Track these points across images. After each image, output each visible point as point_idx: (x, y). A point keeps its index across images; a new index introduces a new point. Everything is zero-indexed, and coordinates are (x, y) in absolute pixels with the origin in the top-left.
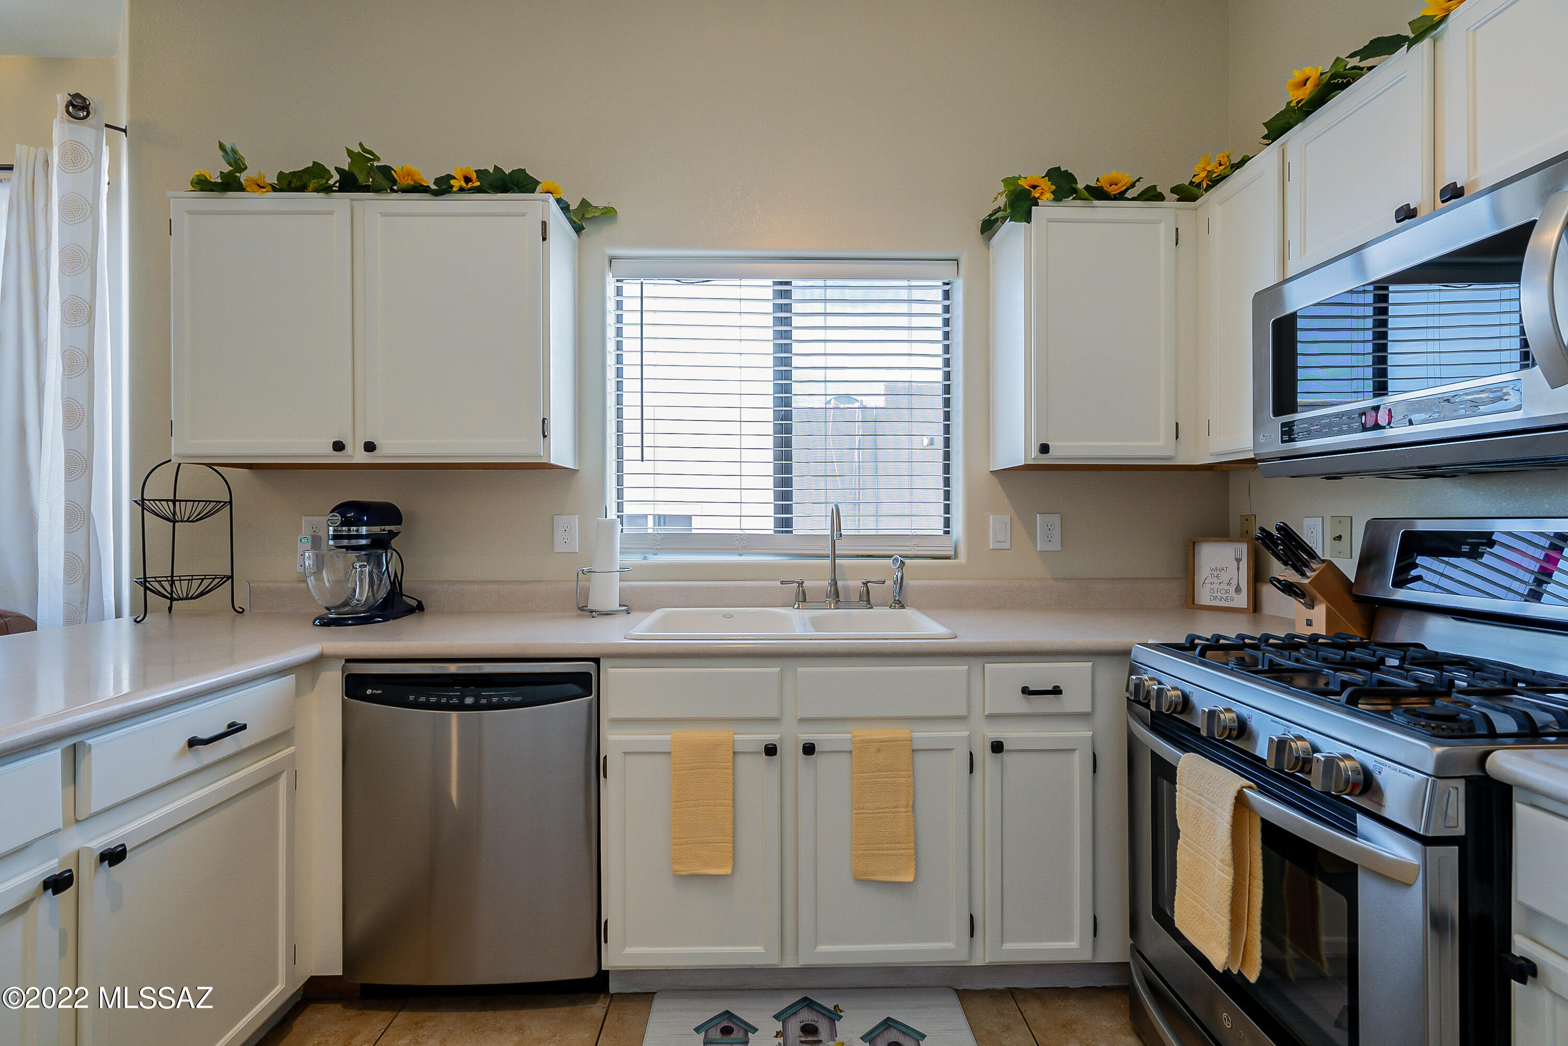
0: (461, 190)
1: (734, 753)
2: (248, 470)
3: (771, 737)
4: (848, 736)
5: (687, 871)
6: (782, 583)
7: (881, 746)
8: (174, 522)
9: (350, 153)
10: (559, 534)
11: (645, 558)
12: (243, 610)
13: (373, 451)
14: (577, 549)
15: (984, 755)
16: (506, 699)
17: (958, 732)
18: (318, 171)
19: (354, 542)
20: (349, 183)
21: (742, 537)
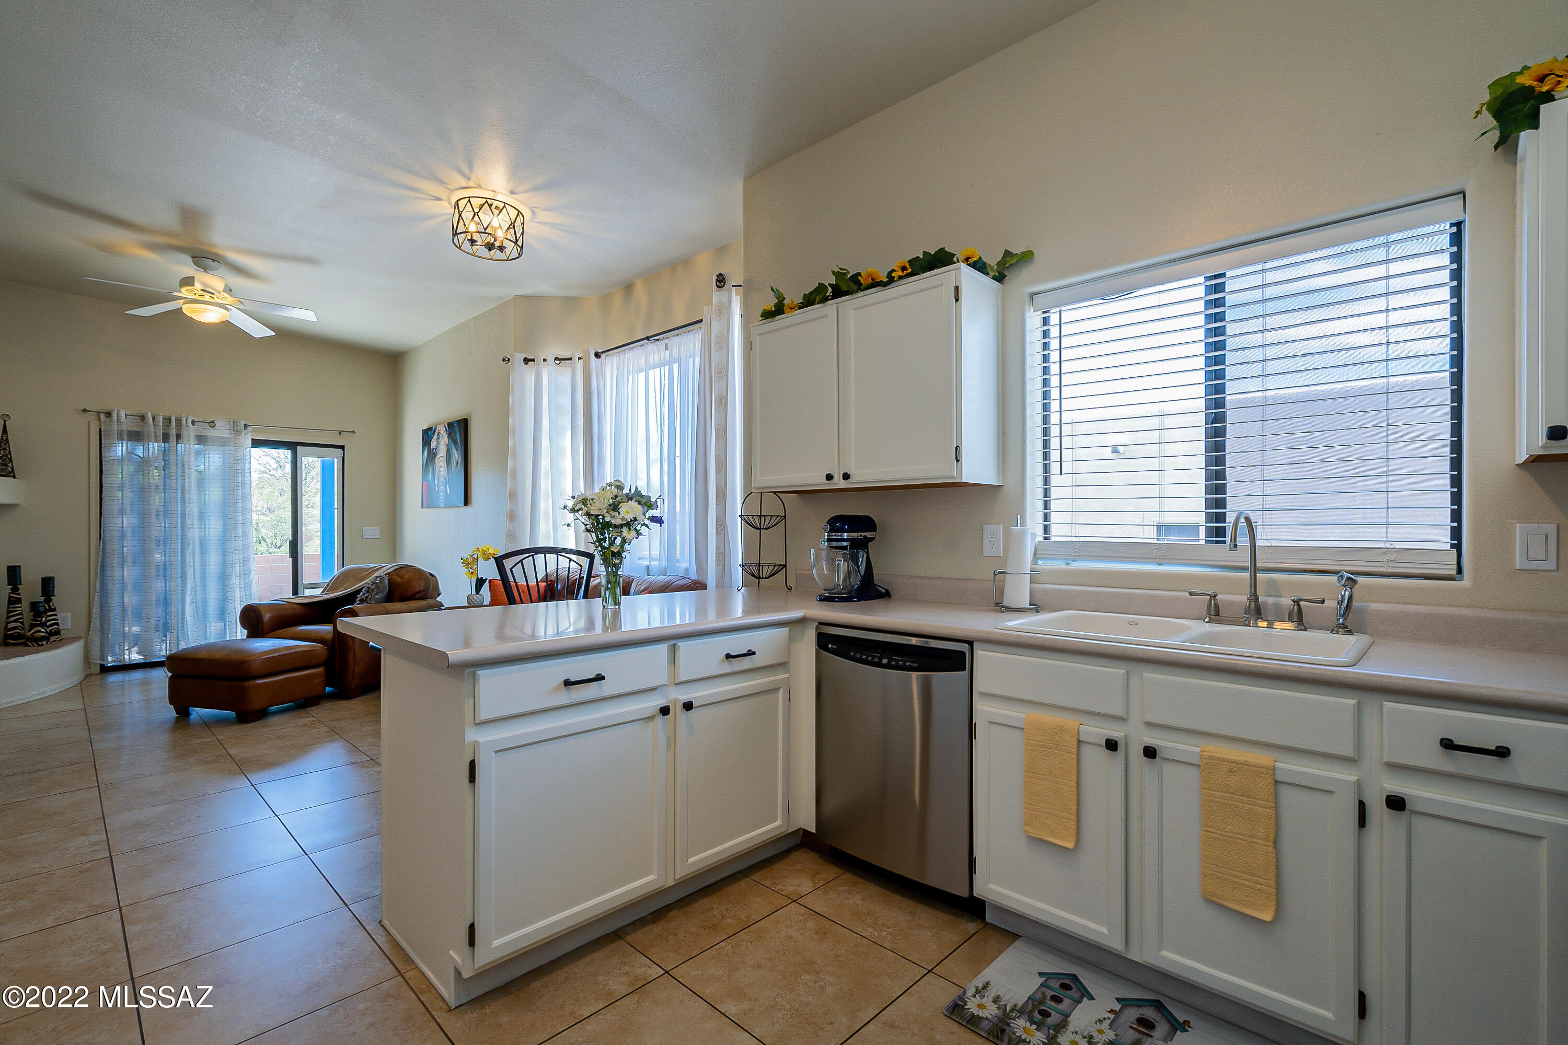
0: (900, 278)
1: (1079, 741)
2: (796, 495)
3: (1116, 733)
4: (1197, 749)
5: (1035, 834)
6: (1191, 594)
7: (1235, 767)
8: (760, 529)
9: (833, 273)
10: (986, 541)
11: (1068, 564)
12: (792, 588)
13: (847, 479)
14: (1002, 554)
15: (1377, 807)
16: (908, 664)
17: (1349, 776)
18: (821, 287)
19: (839, 544)
20: (838, 292)
21: (1161, 546)
